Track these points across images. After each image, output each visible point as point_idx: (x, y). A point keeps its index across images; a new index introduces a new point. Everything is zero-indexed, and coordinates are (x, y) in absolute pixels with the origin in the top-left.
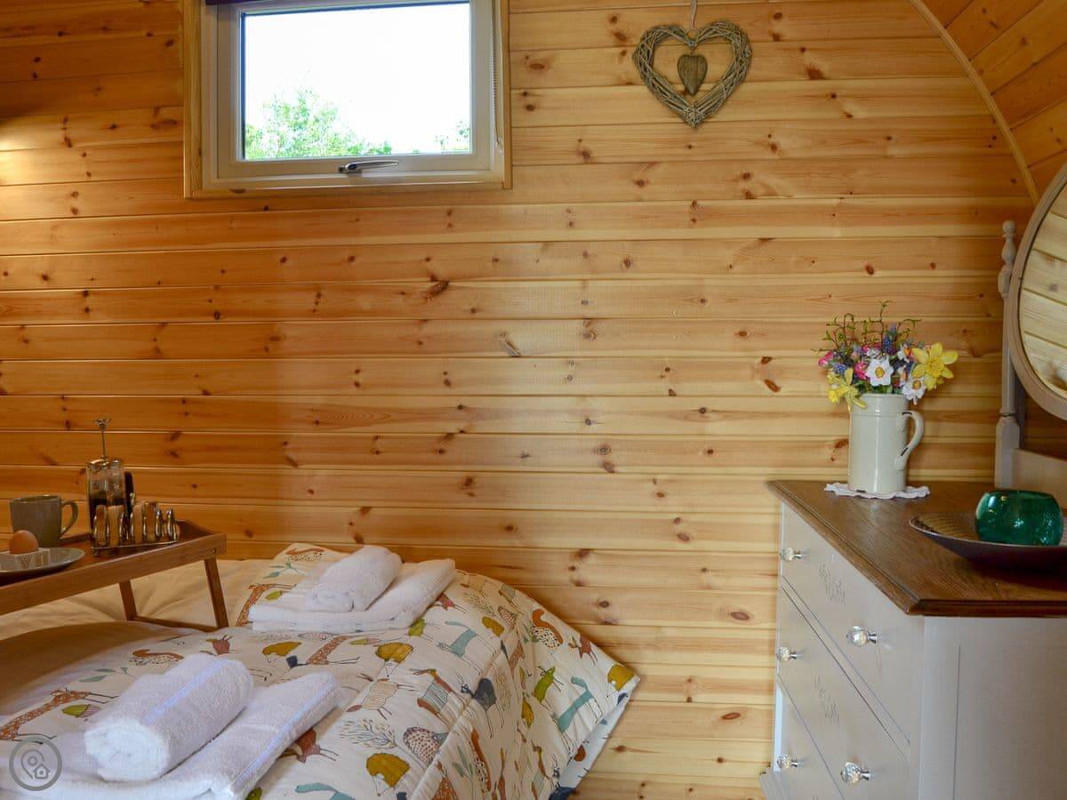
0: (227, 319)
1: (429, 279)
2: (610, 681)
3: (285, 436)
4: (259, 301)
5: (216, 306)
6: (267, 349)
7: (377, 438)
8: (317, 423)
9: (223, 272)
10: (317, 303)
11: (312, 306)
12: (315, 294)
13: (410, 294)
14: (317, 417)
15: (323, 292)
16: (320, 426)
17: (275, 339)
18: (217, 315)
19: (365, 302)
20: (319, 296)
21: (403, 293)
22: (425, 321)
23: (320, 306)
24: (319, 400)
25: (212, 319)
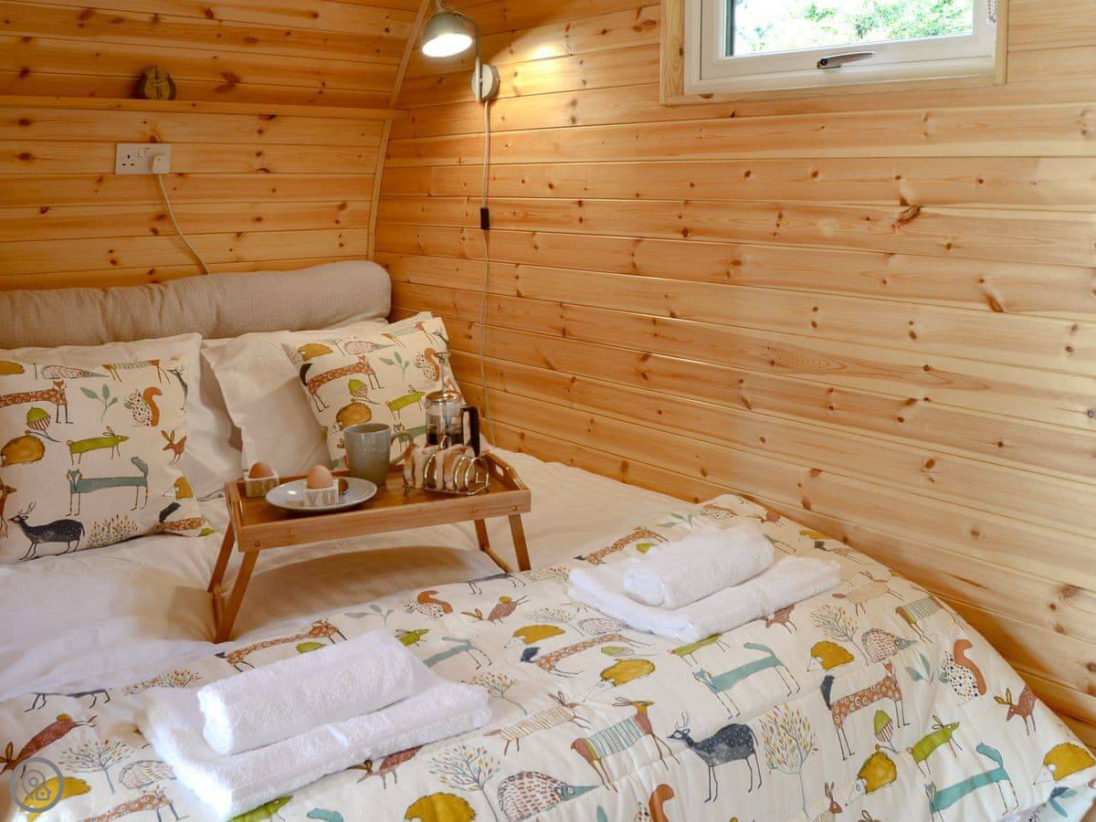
0: (694, 238)
1: (898, 202)
2: (1046, 763)
3: (741, 373)
4: (723, 220)
5: (686, 223)
6: (728, 274)
7: (831, 390)
8: (772, 363)
9: (692, 185)
10: (778, 225)
11: (774, 229)
12: (777, 215)
13: (876, 220)
14: (773, 356)
15: (784, 213)
16: (775, 368)
17: (737, 263)
18: (685, 232)
19: (827, 227)
20: (780, 217)
21: (868, 219)
22: (892, 254)
23: (782, 230)
24: (775, 338)
25: (681, 236)
